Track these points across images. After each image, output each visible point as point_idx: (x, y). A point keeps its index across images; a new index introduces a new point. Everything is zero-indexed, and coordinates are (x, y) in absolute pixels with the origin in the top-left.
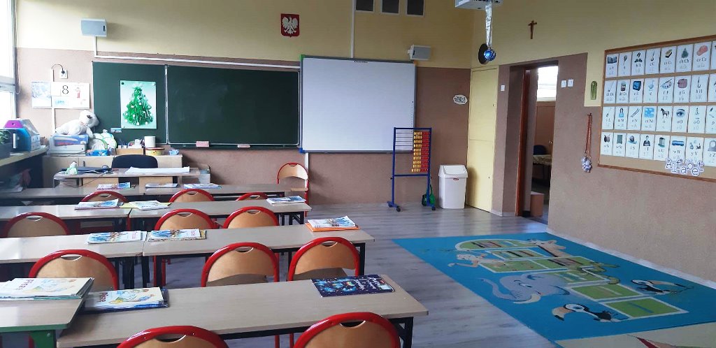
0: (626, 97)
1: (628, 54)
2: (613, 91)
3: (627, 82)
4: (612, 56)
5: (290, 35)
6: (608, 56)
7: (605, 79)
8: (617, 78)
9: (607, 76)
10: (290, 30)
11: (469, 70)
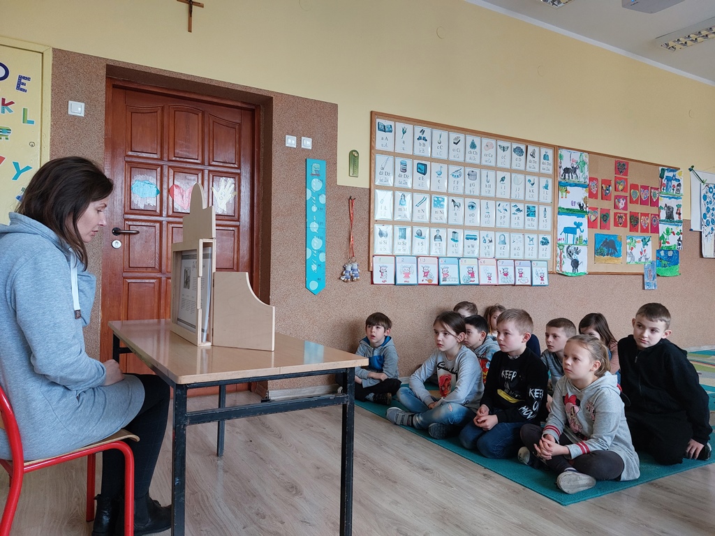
0: (409, 180)
1: (409, 127)
2: (388, 169)
3: (409, 162)
4: (385, 123)
7: (374, 151)
9: (378, 146)
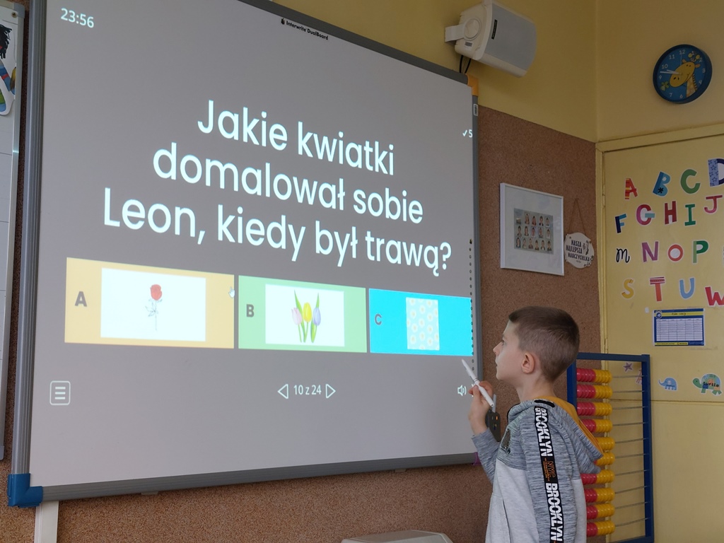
11: (591, 147)
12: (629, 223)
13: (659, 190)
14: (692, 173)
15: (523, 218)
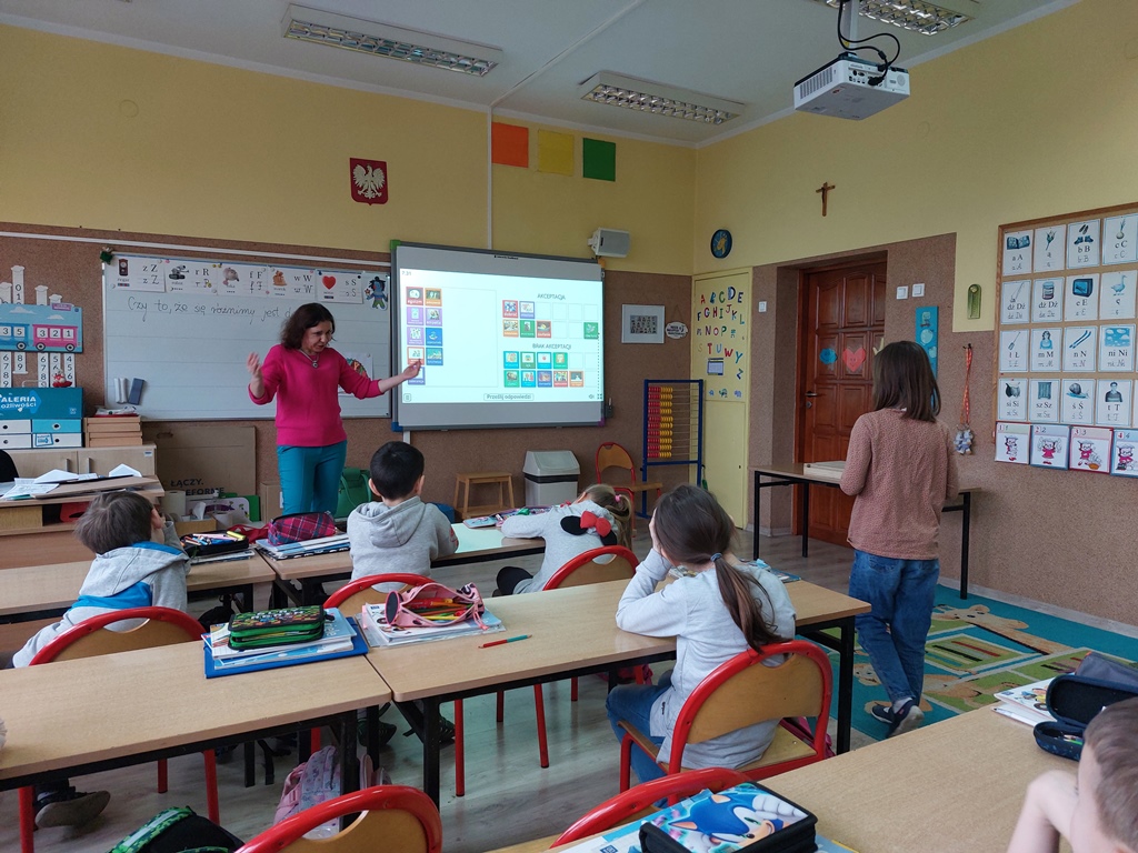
0: (1057, 311)
1: (1058, 230)
2: (1023, 298)
3: (1058, 283)
4: (1019, 235)
5: (370, 201)
6: (1006, 236)
7: (1000, 278)
8: (1033, 276)
9: (1007, 271)
10: (369, 192)
11: (690, 278)
12: (702, 315)
13: (712, 301)
14: (722, 293)
15: (636, 319)
